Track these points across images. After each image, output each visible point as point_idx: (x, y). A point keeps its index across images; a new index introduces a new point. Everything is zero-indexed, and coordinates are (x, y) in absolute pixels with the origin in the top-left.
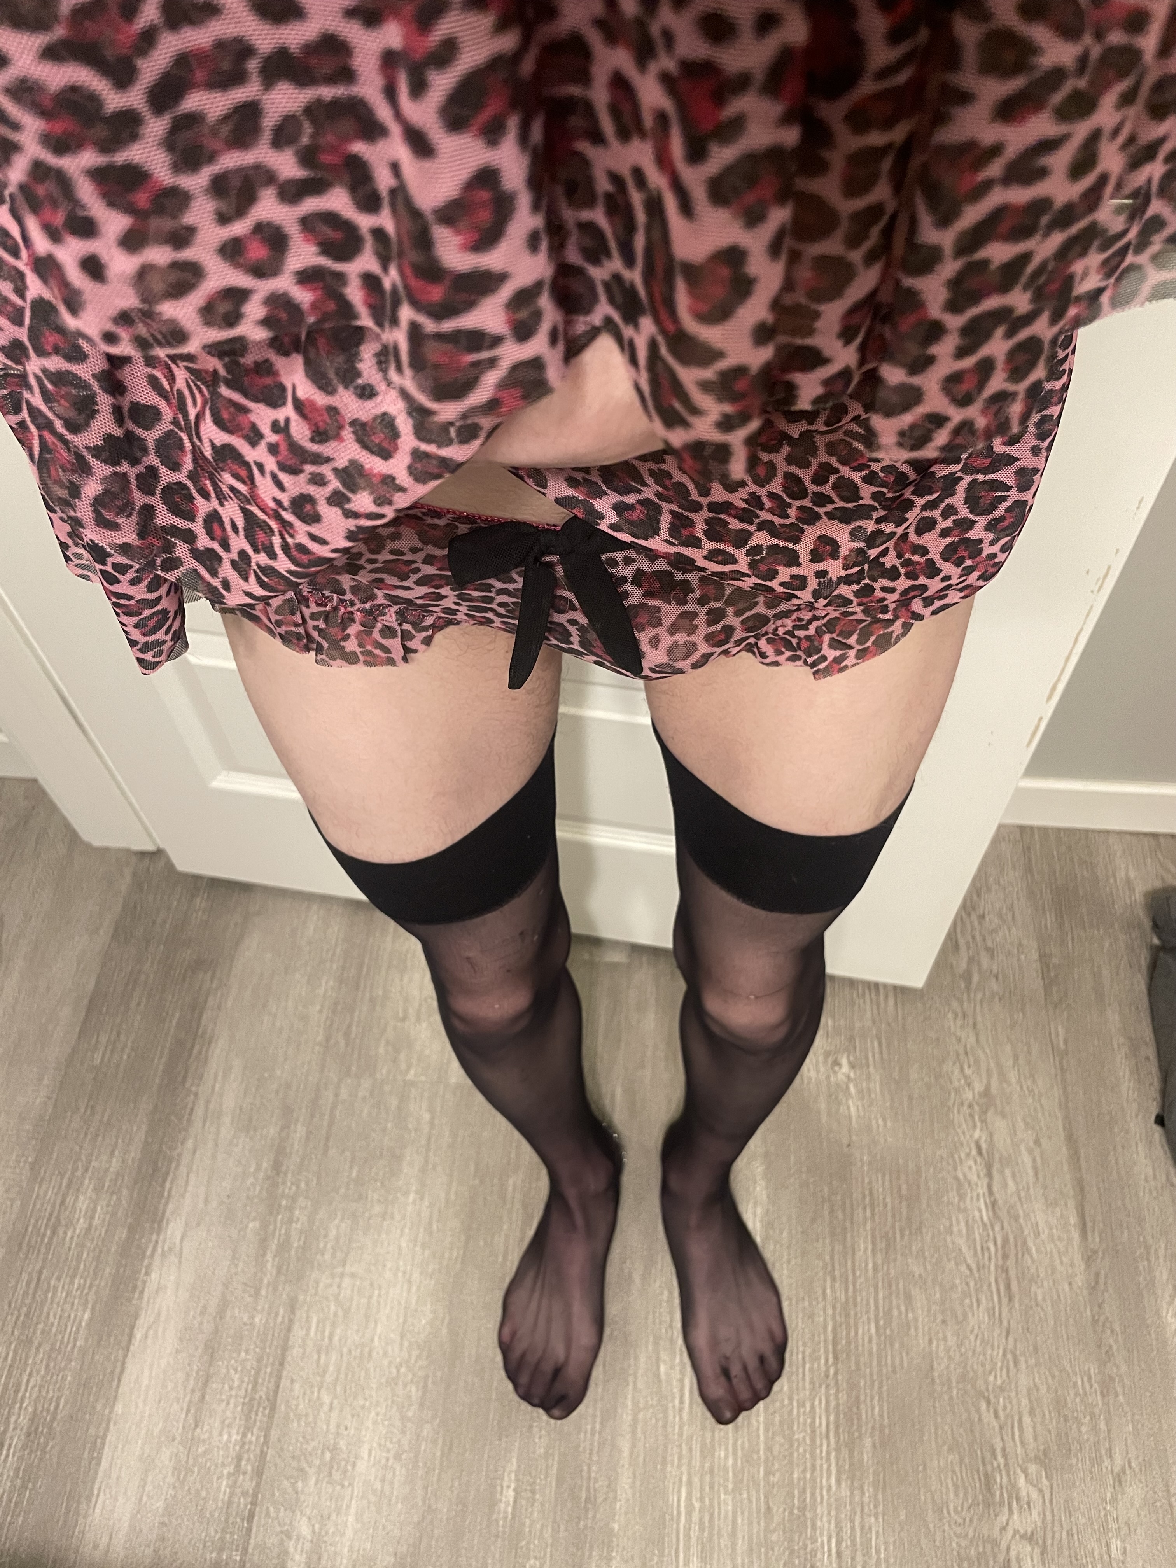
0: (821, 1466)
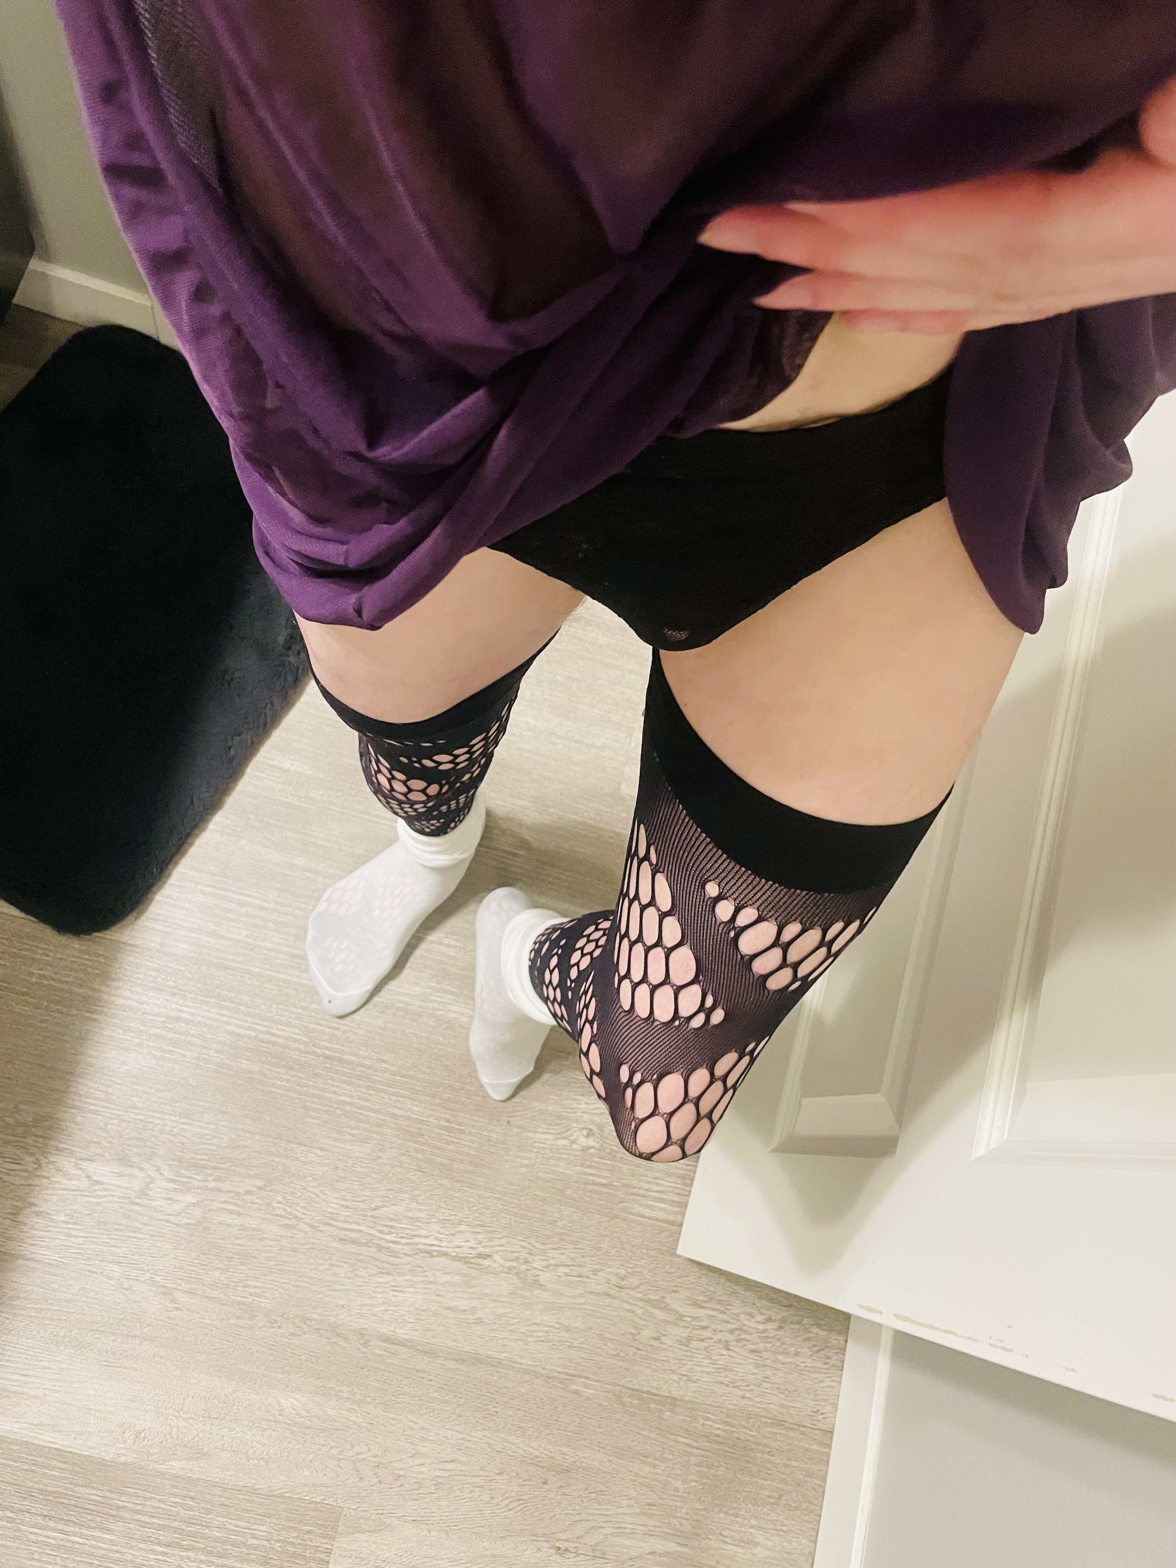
0: (247, 1021)
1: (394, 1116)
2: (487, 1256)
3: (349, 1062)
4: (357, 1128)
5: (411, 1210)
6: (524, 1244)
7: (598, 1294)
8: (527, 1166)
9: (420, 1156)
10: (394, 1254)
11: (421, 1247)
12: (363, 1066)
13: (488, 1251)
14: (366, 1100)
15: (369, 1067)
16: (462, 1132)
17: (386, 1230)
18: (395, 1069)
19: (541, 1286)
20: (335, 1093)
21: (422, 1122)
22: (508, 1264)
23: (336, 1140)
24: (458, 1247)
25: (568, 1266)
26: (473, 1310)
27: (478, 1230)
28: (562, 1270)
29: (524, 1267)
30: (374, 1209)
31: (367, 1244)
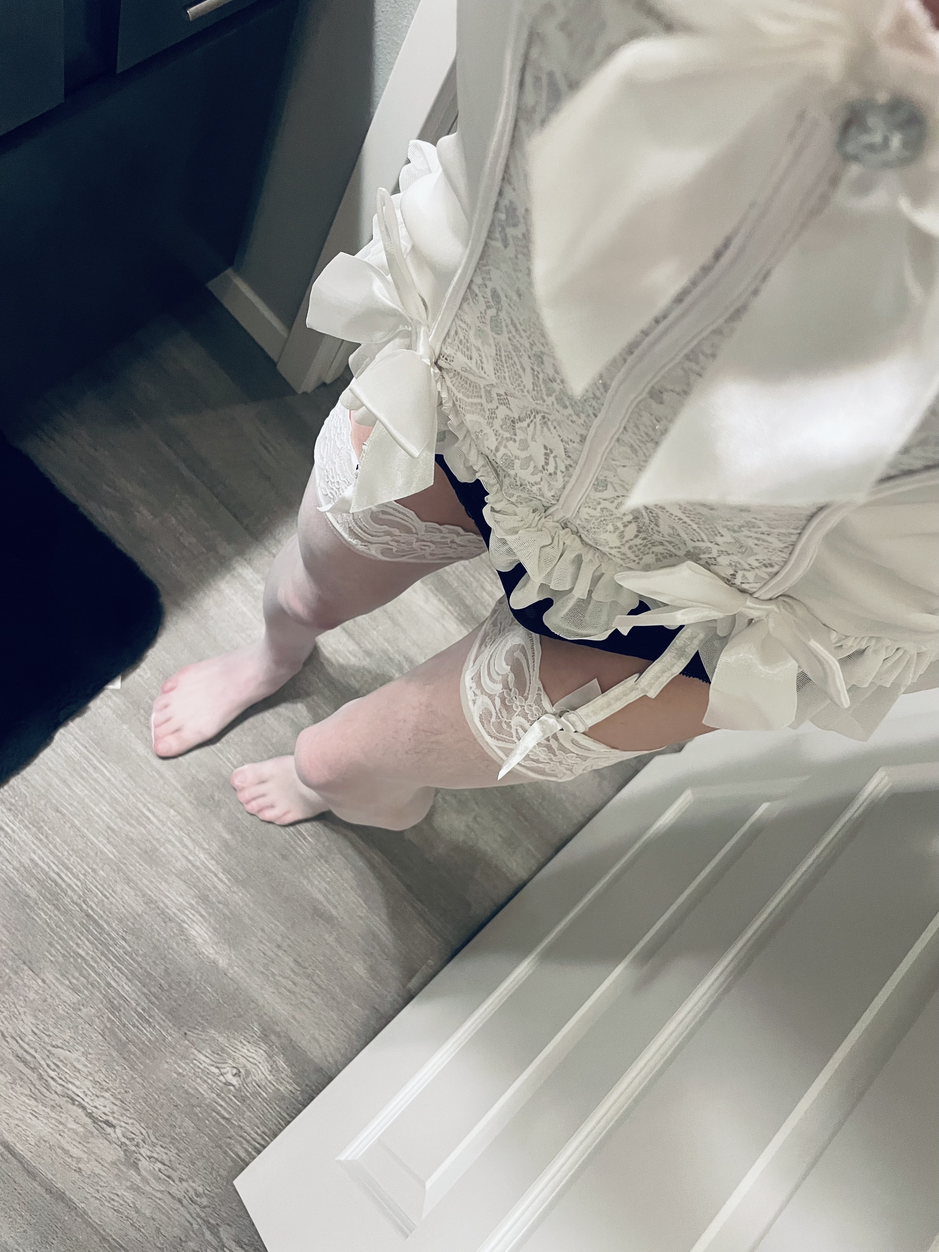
1: (109, 985)
2: (112, 1126)
3: (102, 928)
4: (77, 979)
5: (79, 1061)
6: (143, 1131)
7: (173, 1197)
8: (179, 1074)
9: (109, 1025)
10: (48, 1087)
11: (70, 1093)
12: (109, 935)
13: (115, 1122)
14: (96, 962)
15: (112, 939)
16: (148, 1022)
17: (53, 1066)
18: (129, 949)
19: (138, 1170)
20: (77, 944)
21: (125, 1000)
22: (123, 1140)
23: (58, 979)
24: (96, 1107)
25: (164, 1164)
26: (79, 1160)
27: (118, 1103)
28: (159, 1165)
29: (134, 1148)
30: (54, 1046)
31: (32, 1069)
